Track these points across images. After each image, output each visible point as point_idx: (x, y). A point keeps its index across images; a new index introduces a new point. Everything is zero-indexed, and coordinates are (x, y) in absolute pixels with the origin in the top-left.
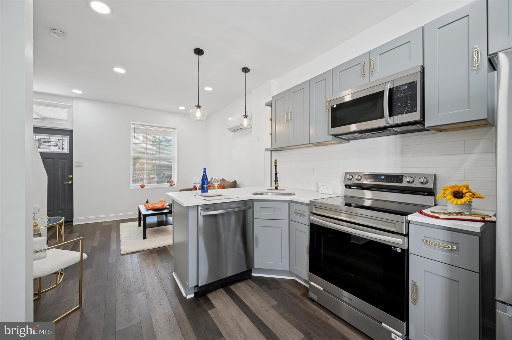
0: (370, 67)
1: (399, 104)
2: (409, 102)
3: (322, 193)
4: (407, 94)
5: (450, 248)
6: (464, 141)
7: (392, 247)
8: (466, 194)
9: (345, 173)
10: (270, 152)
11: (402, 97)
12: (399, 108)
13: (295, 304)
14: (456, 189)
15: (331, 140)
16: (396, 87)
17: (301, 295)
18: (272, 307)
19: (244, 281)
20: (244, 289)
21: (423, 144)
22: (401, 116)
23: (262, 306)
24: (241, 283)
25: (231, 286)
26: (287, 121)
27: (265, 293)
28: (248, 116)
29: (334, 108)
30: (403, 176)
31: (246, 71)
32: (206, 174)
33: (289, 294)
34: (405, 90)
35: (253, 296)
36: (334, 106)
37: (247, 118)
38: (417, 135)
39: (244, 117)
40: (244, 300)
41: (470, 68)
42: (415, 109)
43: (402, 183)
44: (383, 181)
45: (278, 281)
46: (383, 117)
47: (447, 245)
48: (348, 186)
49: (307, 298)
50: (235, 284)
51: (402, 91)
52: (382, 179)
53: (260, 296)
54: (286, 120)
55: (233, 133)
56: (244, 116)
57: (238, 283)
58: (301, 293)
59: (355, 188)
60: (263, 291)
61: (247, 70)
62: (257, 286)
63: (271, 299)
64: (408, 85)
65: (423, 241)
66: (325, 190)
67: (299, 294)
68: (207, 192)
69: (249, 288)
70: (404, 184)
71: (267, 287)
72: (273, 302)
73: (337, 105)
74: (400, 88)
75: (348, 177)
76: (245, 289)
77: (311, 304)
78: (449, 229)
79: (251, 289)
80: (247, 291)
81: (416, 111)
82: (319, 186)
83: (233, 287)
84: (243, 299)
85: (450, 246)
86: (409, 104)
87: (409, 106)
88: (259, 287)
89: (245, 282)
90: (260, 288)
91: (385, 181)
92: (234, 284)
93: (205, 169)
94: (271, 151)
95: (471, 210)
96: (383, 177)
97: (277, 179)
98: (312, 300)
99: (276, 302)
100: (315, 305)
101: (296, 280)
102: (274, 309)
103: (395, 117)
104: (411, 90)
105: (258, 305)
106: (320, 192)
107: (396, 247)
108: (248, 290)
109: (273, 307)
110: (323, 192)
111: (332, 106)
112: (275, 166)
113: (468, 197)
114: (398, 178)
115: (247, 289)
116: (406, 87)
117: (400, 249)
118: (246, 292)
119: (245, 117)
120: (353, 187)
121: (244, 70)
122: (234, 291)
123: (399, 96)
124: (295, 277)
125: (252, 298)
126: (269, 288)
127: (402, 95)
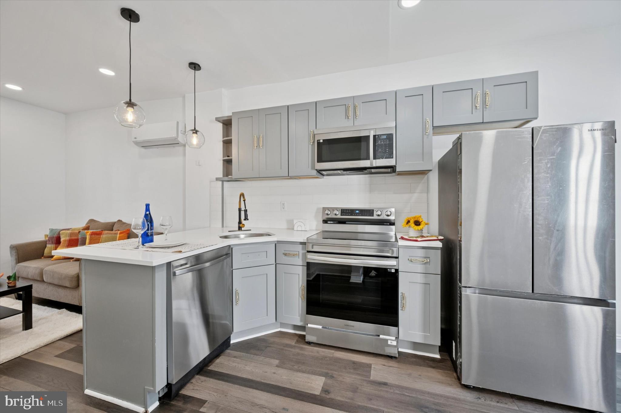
0: (354, 111)
1: (380, 150)
2: (387, 149)
3: (297, 230)
4: (386, 142)
5: (426, 261)
6: (411, 183)
7: (388, 270)
8: (422, 222)
9: (322, 208)
10: (221, 182)
11: (382, 144)
12: (380, 153)
13: (297, 354)
14: (416, 219)
15: (315, 175)
16: (378, 135)
17: (296, 343)
18: (277, 368)
19: (222, 354)
20: (229, 364)
21: (385, 184)
22: (381, 160)
23: (265, 371)
24: (220, 358)
25: (209, 367)
26: (256, 147)
27: (259, 357)
28: (198, 131)
29: (320, 142)
30: (373, 210)
31: (195, 67)
32: (150, 213)
33: (284, 347)
34: (385, 139)
35: (246, 365)
36: (320, 140)
37: (197, 134)
38: (381, 177)
39: (192, 132)
40: (239, 375)
41: (424, 133)
42: (392, 156)
43: (373, 216)
44: (358, 215)
45: (263, 339)
46: (369, 159)
47: (423, 260)
48: (325, 222)
49: (303, 344)
50: (213, 363)
51: (382, 139)
52: (357, 213)
53: (254, 362)
54: (256, 145)
55: (143, 150)
56: (192, 130)
57: (216, 360)
58: (295, 341)
59: (332, 222)
60: (255, 356)
61: (197, 66)
62: (243, 353)
63: (269, 360)
64: (387, 135)
65: (408, 260)
66: (302, 227)
67: (294, 343)
68: (152, 241)
69: (235, 359)
70: (375, 217)
71: (256, 350)
72: (274, 362)
73: (323, 140)
74: (381, 136)
75: (326, 212)
76: (231, 363)
77: (311, 347)
78: (424, 248)
79: (238, 360)
80: (234, 364)
81: (392, 158)
82: (294, 223)
83: (212, 367)
84: (237, 375)
85: (426, 260)
86: (387, 151)
87: (387, 153)
88: (246, 354)
89: (224, 356)
90: (248, 354)
91: (360, 215)
92: (211, 363)
93: (148, 206)
94: (223, 181)
95: (423, 233)
96: (357, 212)
97: (247, 217)
98: (309, 343)
99: (277, 360)
100: (315, 346)
101: (281, 331)
102: (280, 368)
103: (377, 160)
104: (389, 140)
105: (260, 372)
106: (295, 229)
107: (391, 269)
108: (235, 362)
109: (277, 366)
110: (299, 229)
111: (318, 140)
112: (243, 202)
113: (423, 224)
114: (370, 212)
115: (233, 362)
116: (385, 137)
117: (394, 270)
118: (236, 366)
119: (195, 131)
120: (329, 222)
121: (193, 66)
122: (217, 371)
123: (380, 143)
124: (279, 328)
125: (247, 368)
126: (258, 350)
127: (382, 143)
